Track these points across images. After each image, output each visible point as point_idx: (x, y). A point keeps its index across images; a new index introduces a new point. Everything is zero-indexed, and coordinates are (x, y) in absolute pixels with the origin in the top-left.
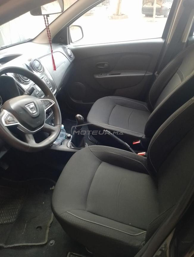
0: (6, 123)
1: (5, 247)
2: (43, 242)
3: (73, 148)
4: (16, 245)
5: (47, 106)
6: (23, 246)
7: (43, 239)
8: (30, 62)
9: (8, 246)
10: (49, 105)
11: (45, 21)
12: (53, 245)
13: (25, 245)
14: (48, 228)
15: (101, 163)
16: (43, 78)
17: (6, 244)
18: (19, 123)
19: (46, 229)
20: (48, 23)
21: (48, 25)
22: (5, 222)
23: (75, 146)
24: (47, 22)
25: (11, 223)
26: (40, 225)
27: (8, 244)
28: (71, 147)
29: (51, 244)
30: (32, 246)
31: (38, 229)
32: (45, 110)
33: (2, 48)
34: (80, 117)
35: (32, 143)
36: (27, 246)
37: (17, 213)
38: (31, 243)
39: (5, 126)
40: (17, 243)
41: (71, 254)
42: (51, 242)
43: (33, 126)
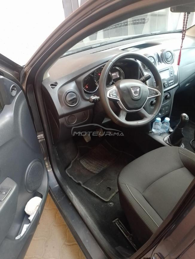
0: (110, 96)
1: (83, 185)
2: (106, 199)
3: (168, 142)
4: (89, 189)
5: (151, 95)
6: (92, 192)
7: (107, 198)
8: (162, 52)
9: (84, 186)
10: (154, 94)
11: (184, 25)
12: (111, 207)
13: (93, 193)
14: (115, 193)
15: (182, 167)
16: (168, 69)
17: (84, 184)
18: (119, 99)
19: (113, 193)
20: (186, 28)
21: (186, 29)
22: (91, 170)
23: (171, 142)
24: (185, 26)
25: (94, 173)
26: (111, 187)
27: (85, 185)
28: (166, 141)
29: (110, 204)
30: (97, 197)
31: (108, 189)
32: (148, 98)
33: (151, 34)
34: (185, 117)
35: (122, 119)
36: (95, 195)
37: (102, 169)
38: (99, 195)
39: (108, 97)
40: (90, 188)
41: (118, 220)
42: (111, 203)
43: (130, 106)
